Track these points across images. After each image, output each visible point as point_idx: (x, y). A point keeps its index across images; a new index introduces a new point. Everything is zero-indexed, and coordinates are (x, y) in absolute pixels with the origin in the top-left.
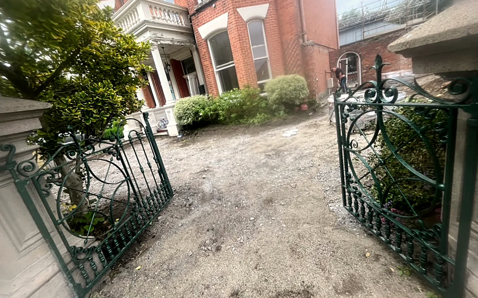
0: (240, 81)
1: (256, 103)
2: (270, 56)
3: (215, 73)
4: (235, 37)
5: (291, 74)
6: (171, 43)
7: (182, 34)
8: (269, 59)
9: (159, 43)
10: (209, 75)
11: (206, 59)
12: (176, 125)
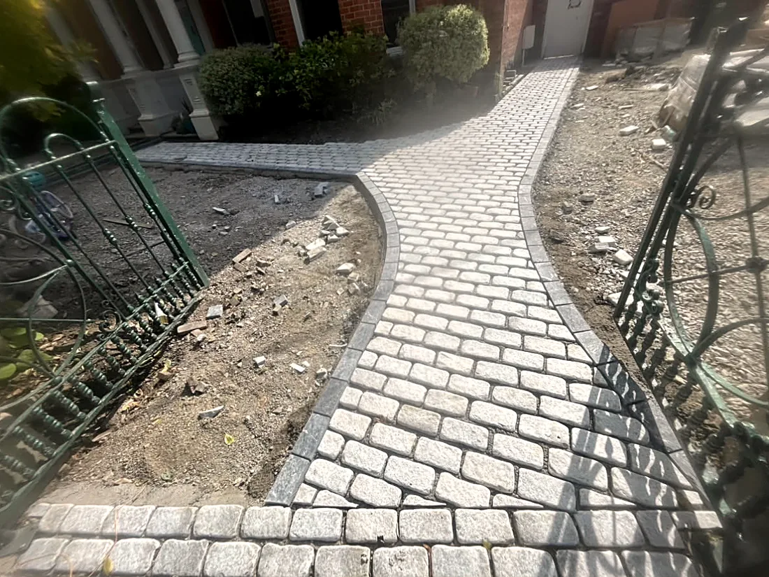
0: (345, 11)
12: (210, 115)
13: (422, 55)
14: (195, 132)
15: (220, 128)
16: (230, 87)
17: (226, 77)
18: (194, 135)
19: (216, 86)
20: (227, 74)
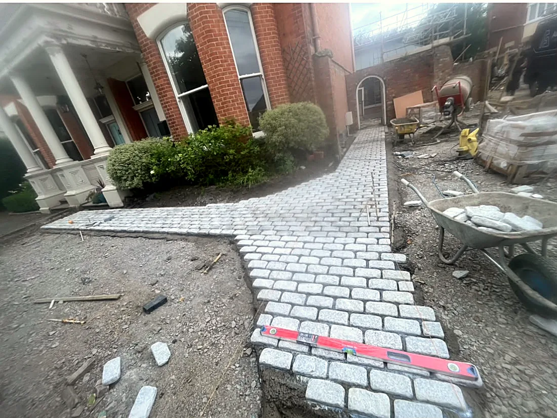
0: (220, 112)
1: (246, 151)
2: (264, 72)
3: (178, 100)
4: (203, 34)
5: (299, 101)
6: (94, 46)
7: (115, 31)
8: (263, 77)
9: (64, 42)
10: (167, 103)
11: (158, 75)
12: (117, 189)
13: (279, 135)
14: (106, 202)
15: (125, 197)
16: (130, 169)
17: (127, 162)
18: (106, 204)
19: (119, 170)
20: (128, 160)
